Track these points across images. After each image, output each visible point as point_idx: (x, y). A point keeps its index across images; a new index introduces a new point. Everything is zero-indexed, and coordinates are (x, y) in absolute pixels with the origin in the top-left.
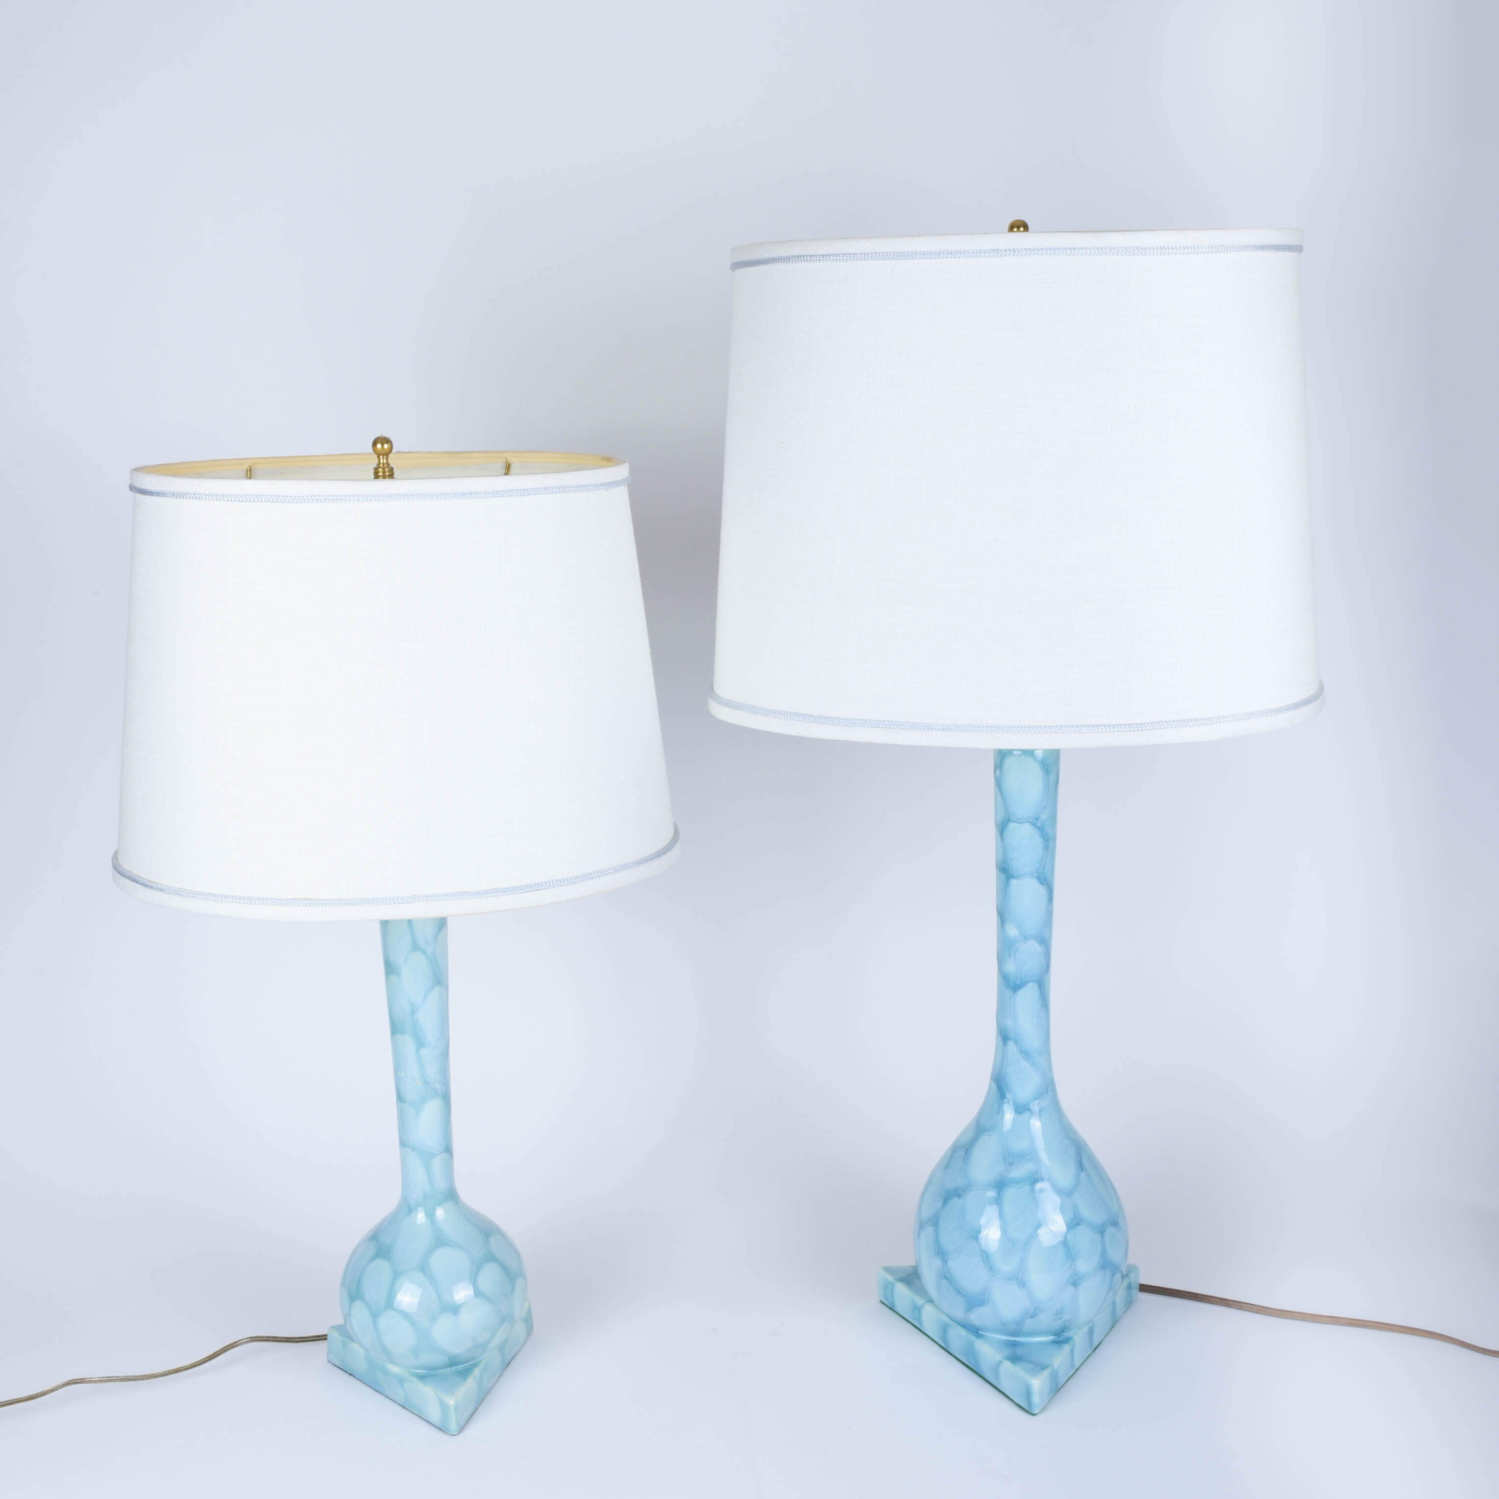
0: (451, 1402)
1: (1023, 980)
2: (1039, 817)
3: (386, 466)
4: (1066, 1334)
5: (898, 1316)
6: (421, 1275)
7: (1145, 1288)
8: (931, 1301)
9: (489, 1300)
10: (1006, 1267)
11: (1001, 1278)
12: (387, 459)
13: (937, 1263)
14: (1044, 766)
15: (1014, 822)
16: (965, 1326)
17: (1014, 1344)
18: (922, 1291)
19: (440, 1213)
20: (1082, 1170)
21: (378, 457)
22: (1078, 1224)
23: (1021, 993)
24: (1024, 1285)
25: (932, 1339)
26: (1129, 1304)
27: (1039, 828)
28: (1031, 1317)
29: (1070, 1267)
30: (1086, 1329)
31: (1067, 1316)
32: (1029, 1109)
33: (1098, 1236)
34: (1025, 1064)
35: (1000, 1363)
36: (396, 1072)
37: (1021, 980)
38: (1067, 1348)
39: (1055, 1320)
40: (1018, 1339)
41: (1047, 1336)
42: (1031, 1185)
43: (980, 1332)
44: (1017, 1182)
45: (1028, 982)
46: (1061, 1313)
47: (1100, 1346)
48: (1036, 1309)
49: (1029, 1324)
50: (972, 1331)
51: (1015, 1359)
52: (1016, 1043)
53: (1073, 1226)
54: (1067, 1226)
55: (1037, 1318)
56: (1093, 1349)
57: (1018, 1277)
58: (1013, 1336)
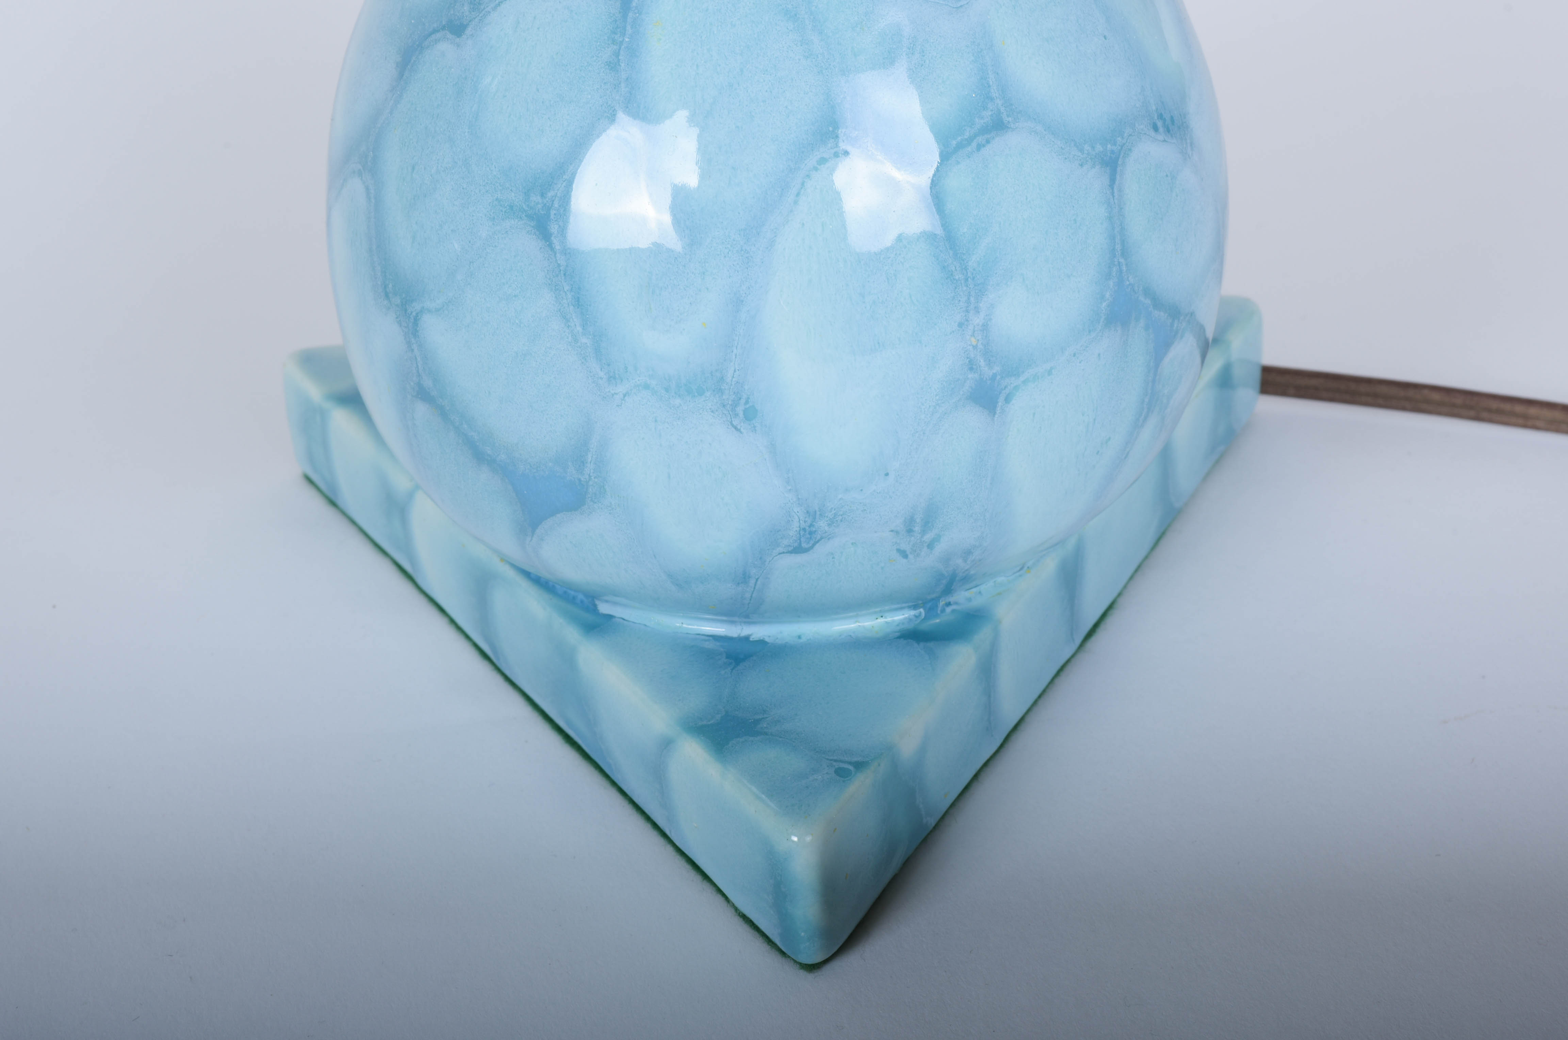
4: (963, 598)
7: (1280, 381)
11: (647, 387)
16: (544, 582)
22: (998, 126)
24: (750, 415)
26: (1226, 446)
28: (798, 550)
30: (1050, 566)
31: (956, 533)
35: (666, 744)
39: (904, 554)
40: (758, 632)
41: (881, 614)
43: (599, 607)
46: (927, 524)
48: (813, 515)
50: (572, 601)
53: (970, 140)
55: (821, 550)
56: (1078, 641)
57: (722, 379)
58: (733, 622)
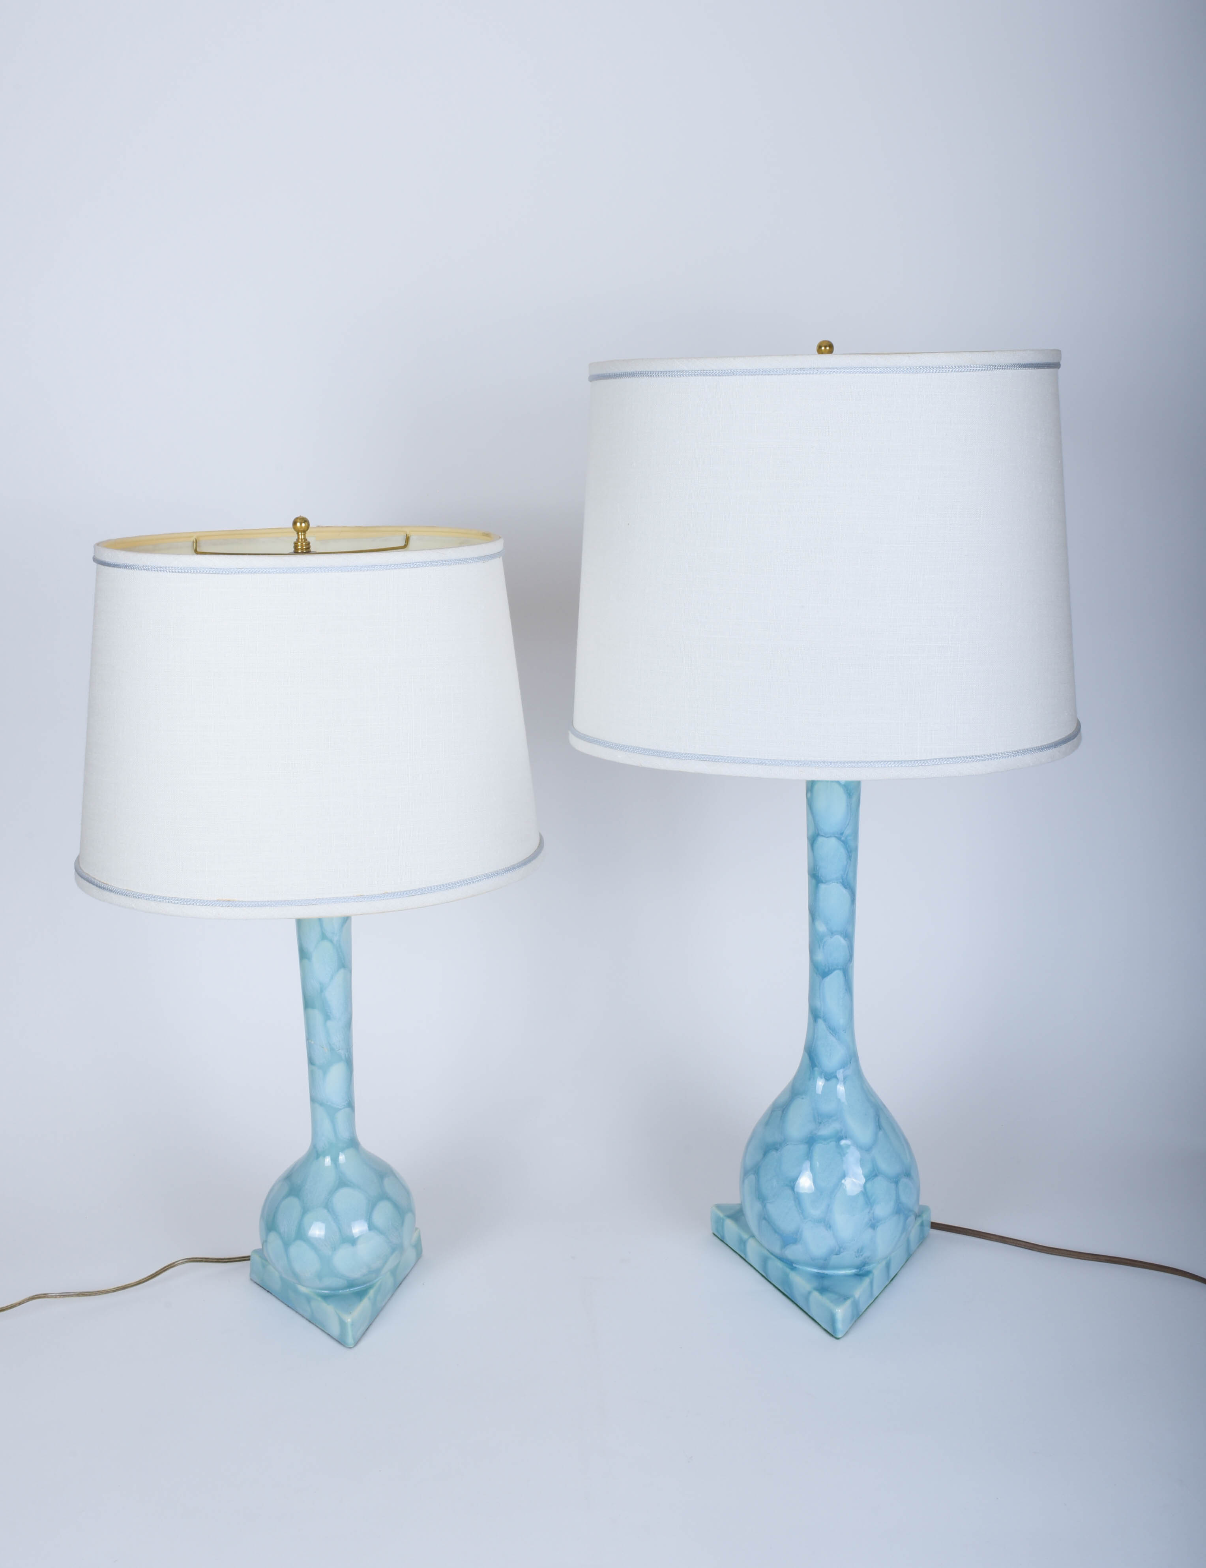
0: (349, 1320)
1: (830, 968)
2: (843, 833)
3: (303, 540)
4: (866, 1268)
5: (728, 1247)
6: (326, 1211)
7: (935, 1226)
8: (753, 1236)
9: (381, 1232)
10: (815, 1212)
11: (811, 1220)
12: (304, 535)
13: (758, 1206)
14: (847, 790)
15: (822, 836)
16: (781, 1259)
17: (822, 1277)
18: (745, 1227)
19: (342, 1158)
20: (880, 1129)
21: (298, 533)
22: (876, 1175)
23: (828, 979)
24: (830, 1227)
25: (755, 1269)
26: (922, 1239)
27: (843, 842)
28: (837, 1254)
29: (869, 1212)
30: (884, 1263)
31: (867, 1253)
32: (836, 1077)
33: (893, 1186)
34: (832, 1039)
35: (810, 1293)
36: (308, 1039)
37: (829, 968)
38: (866, 1281)
39: (856, 1257)
40: (826, 1272)
41: (851, 1270)
42: (836, 1142)
43: (794, 1265)
44: (825, 1139)
45: (834, 970)
46: (861, 1251)
47: (896, 1278)
48: (840, 1248)
49: (834, 1260)
50: (788, 1263)
51: (822, 1290)
52: (825, 1021)
53: (871, 1179)
54: (865, 1177)
55: (841, 1255)
56: (890, 1280)
57: (825, 1220)
58: (821, 1269)
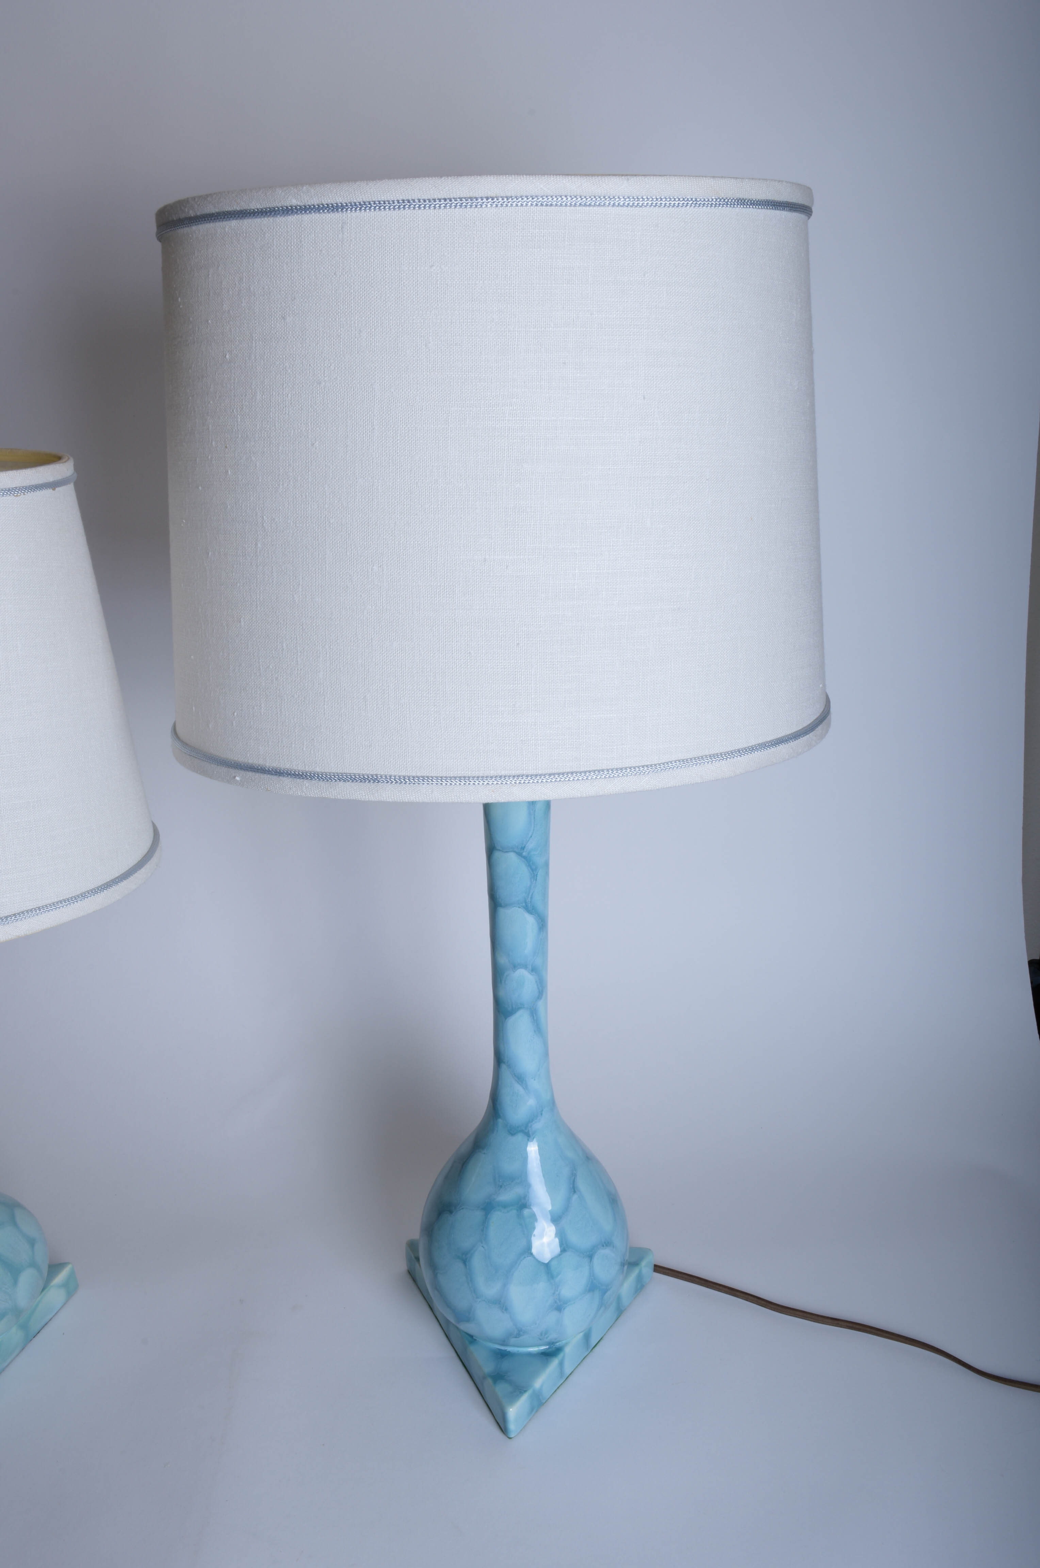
1: (514, 1006)
2: (524, 847)
4: (557, 1344)
5: (420, 1292)
7: (658, 1269)
10: (489, 1292)
11: (484, 1300)
15: (499, 850)
16: (459, 1330)
17: (501, 1354)
20: (575, 1192)
22: (565, 1250)
23: (513, 1019)
24: (506, 1309)
26: (641, 1287)
27: (525, 858)
28: (517, 1336)
29: (554, 1294)
30: (580, 1335)
31: (552, 1336)
32: (526, 1132)
33: (586, 1261)
34: (519, 1088)
35: (484, 1378)
37: (512, 1007)
38: (555, 1362)
39: (543, 1336)
40: (509, 1349)
41: (537, 1347)
42: (518, 1211)
43: (473, 1341)
44: (505, 1206)
45: (519, 1009)
46: (546, 1334)
48: (520, 1330)
49: (515, 1340)
50: (466, 1336)
51: (497, 1378)
52: (510, 1067)
55: (521, 1338)
56: (589, 1349)
57: (501, 1301)
58: (501, 1346)
